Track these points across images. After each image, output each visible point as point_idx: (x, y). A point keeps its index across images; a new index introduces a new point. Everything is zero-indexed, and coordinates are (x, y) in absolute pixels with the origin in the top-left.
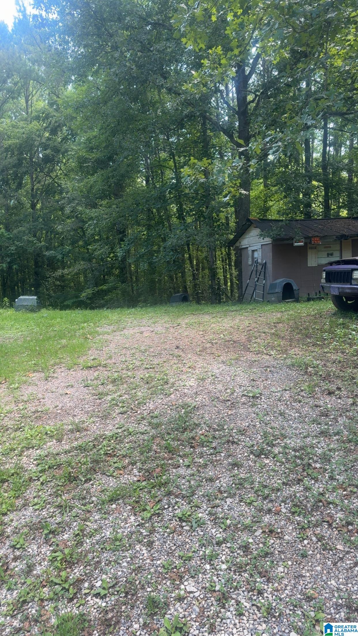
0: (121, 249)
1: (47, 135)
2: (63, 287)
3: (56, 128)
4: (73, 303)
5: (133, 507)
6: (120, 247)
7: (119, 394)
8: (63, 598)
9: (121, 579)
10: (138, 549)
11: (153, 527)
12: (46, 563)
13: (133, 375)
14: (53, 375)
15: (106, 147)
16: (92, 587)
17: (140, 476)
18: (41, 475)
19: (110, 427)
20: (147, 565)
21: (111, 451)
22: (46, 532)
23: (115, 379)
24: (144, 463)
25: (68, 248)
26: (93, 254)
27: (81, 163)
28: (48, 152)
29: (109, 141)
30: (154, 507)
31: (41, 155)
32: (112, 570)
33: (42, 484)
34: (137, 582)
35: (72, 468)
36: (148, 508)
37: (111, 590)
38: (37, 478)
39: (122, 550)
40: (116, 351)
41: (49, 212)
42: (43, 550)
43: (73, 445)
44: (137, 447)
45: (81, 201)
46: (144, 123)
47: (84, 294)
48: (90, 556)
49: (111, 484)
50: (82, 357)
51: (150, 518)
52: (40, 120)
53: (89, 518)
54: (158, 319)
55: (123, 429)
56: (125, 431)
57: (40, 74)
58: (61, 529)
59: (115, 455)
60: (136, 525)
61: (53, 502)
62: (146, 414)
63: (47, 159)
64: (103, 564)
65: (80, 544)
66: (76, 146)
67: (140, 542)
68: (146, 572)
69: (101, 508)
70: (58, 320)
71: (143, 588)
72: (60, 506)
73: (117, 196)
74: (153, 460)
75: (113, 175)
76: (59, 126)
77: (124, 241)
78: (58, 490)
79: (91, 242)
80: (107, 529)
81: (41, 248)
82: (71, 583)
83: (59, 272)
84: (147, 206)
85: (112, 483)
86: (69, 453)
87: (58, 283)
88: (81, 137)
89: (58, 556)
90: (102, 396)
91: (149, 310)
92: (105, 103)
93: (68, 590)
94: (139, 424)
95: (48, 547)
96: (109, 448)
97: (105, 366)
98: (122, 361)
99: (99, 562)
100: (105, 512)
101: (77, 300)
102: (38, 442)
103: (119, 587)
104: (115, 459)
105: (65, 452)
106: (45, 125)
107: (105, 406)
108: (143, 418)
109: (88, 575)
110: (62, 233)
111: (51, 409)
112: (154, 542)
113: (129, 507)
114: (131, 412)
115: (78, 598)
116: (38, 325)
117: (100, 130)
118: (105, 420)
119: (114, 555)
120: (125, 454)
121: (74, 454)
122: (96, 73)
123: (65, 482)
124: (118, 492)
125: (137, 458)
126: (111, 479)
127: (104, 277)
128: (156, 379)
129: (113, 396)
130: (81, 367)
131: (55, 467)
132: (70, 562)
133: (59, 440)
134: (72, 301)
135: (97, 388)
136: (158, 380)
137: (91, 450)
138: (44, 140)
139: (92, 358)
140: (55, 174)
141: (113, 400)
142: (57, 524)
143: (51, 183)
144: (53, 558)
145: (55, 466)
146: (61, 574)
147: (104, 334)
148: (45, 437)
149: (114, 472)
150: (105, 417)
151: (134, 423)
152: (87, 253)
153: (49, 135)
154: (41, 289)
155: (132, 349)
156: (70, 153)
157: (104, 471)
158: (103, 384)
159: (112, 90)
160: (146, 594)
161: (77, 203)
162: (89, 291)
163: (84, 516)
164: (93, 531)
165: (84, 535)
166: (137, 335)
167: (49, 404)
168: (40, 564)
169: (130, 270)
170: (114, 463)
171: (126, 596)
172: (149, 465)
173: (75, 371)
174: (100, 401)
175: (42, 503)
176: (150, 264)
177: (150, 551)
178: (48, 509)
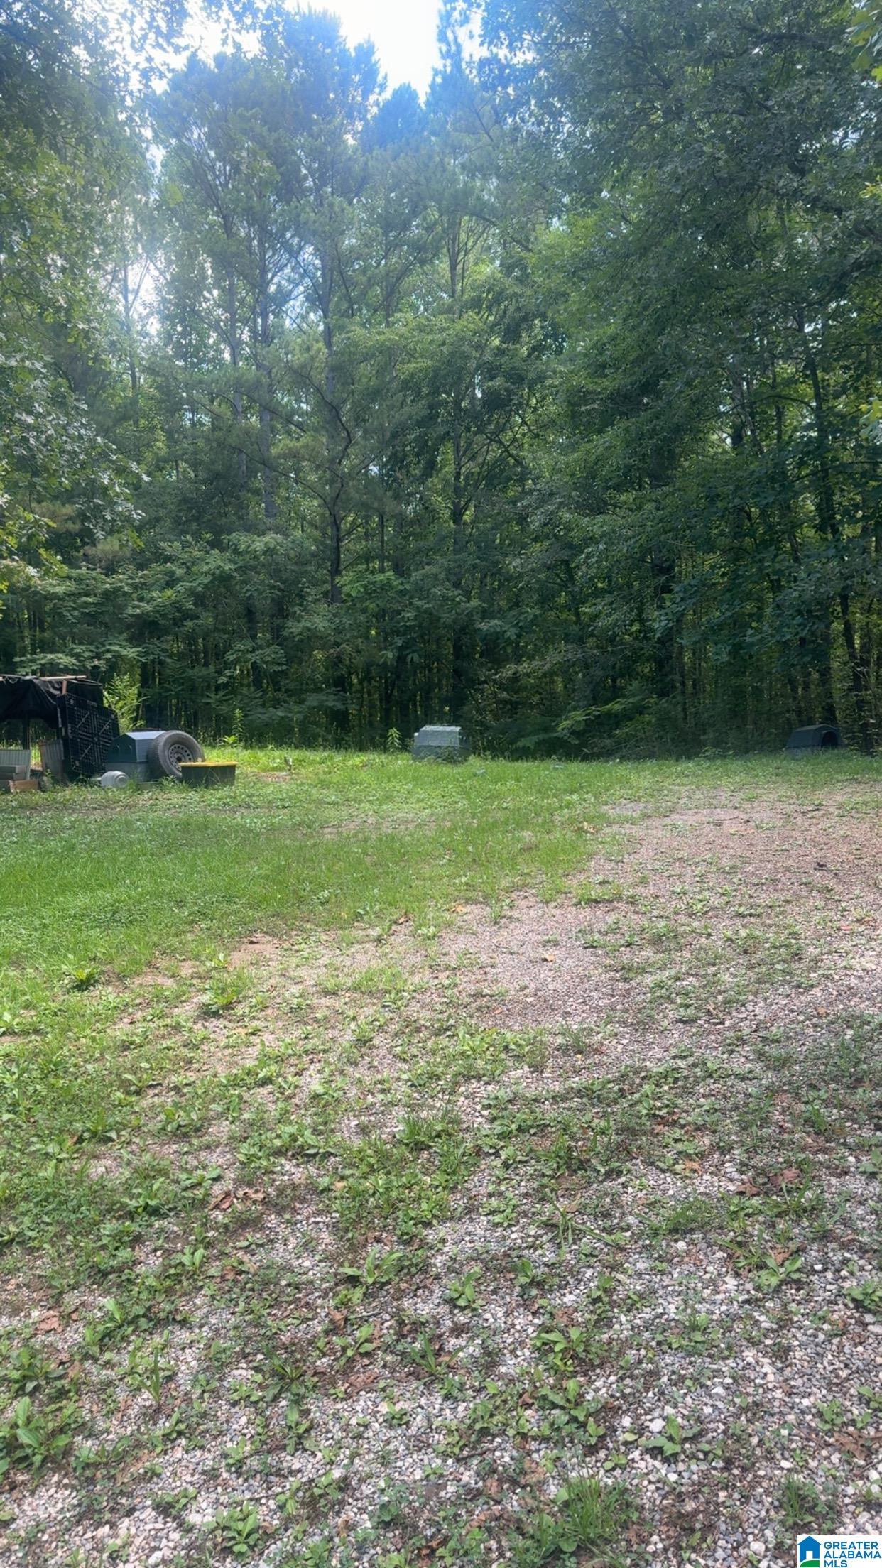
0: (663, 612)
1: (497, 342)
2: (514, 706)
3: (518, 325)
4: (539, 743)
5: (730, 1256)
6: (660, 607)
7: (673, 972)
8: (572, 1441)
9: (712, 1425)
10: (751, 1360)
11: (787, 1313)
12: (527, 1353)
13: (706, 928)
14: (509, 913)
15: (640, 360)
16: (641, 1430)
17: (743, 1183)
18: (502, 1144)
19: (657, 1052)
20: (777, 1403)
21: (665, 1111)
22: (523, 1280)
23: (660, 936)
24: (752, 1151)
25: (532, 612)
26: (589, 626)
27: (574, 405)
28: (498, 382)
29: (648, 345)
30: (787, 1263)
31: (479, 395)
32: (688, 1400)
33: (506, 1166)
34: (755, 1440)
35: (572, 1137)
36: (771, 1263)
37: (687, 1446)
38: (492, 1151)
39: (710, 1356)
40: (658, 865)
41: (492, 529)
42: (520, 1322)
43: (569, 1083)
44: (731, 1110)
45: (570, 497)
46: (739, 293)
47: (566, 724)
48: (631, 1355)
49: (671, 1192)
50: (574, 875)
51: (777, 1290)
52: (480, 308)
53: (622, 1264)
54: (761, 791)
55: (691, 1060)
56: (695, 1065)
57: (486, 197)
58: (556, 1280)
59: (675, 1122)
60: (741, 1299)
61: (534, 1213)
62: (747, 1031)
63: (495, 402)
64: (665, 1379)
65: (604, 1322)
66: (563, 363)
67: (754, 1343)
68: (775, 1419)
69: (650, 1245)
70: (510, 783)
71: (769, 1456)
72: (550, 1226)
73: (658, 479)
74: (774, 1147)
75: (654, 430)
76: (525, 319)
77: (670, 591)
78: (544, 1186)
79: (589, 595)
80: (669, 1298)
81: (470, 615)
82: (592, 1410)
83: (509, 670)
84: (737, 501)
85: (672, 1187)
86: (563, 1101)
87: (505, 695)
88: (577, 340)
89: (555, 1343)
90: (632, 975)
91: (736, 765)
92: (644, 251)
93: (584, 1425)
94: (732, 1052)
95: (530, 1318)
96: (658, 1104)
97: (632, 901)
98: (673, 892)
99: (654, 1374)
100: (660, 1256)
101: (546, 736)
102: (489, 1067)
103: (709, 1443)
104: (678, 1133)
105: (553, 1098)
106: (491, 318)
107: (638, 998)
108: (742, 1041)
109: (631, 1400)
110: (521, 575)
111: (512, 993)
112: (789, 1349)
113: (720, 1254)
114: (708, 1022)
115: (607, 1449)
116: (465, 793)
117: (625, 320)
118: (643, 1034)
119: (691, 1363)
120: (700, 1121)
121: (574, 1105)
122: (622, 182)
123: (558, 1168)
124: (690, 1213)
125: (733, 1137)
126: (669, 1180)
127: (614, 680)
128: (767, 945)
129: (658, 977)
130: (575, 901)
131: (532, 1131)
132: (584, 1361)
133: (538, 1068)
134: (535, 738)
135: (617, 954)
136: (775, 947)
137: (615, 1102)
138: (488, 357)
139: (600, 878)
140: (510, 435)
141: (660, 985)
142: (547, 1266)
143: (501, 460)
144: (544, 1344)
145: (531, 1127)
146: (565, 1383)
147: (623, 821)
148: (503, 1056)
149: (676, 1162)
150: (643, 1025)
151: (716, 1049)
152: (576, 623)
153: (503, 342)
154: (466, 708)
155: (696, 864)
156: (548, 382)
157: (650, 1156)
158: (629, 945)
159: (662, 219)
160: (777, 1472)
161: (561, 503)
162: (578, 716)
163: (609, 1258)
164: (635, 1297)
165: (613, 1304)
166: (707, 828)
167: (506, 979)
168: (513, 1351)
169: (682, 665)
170: (676, 1141)
171: (727, 1468)
172: (766, 1160)
173: (561, 906)
174: (627, 986)
175: (509, 1210)
176: (736, 649)
177: (782, 1370)
178: (523, 1228)
